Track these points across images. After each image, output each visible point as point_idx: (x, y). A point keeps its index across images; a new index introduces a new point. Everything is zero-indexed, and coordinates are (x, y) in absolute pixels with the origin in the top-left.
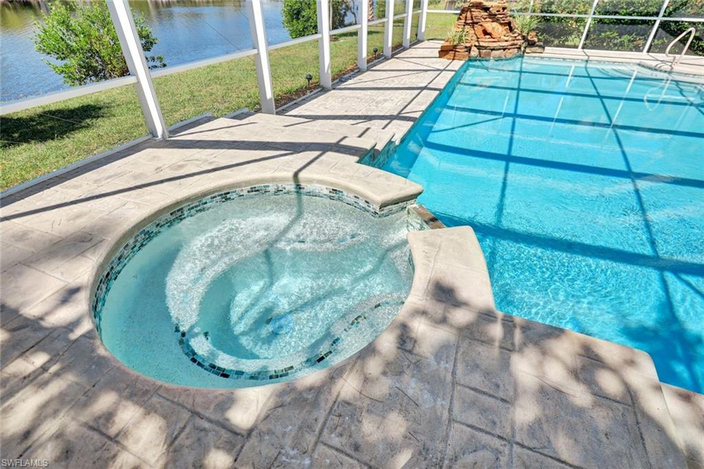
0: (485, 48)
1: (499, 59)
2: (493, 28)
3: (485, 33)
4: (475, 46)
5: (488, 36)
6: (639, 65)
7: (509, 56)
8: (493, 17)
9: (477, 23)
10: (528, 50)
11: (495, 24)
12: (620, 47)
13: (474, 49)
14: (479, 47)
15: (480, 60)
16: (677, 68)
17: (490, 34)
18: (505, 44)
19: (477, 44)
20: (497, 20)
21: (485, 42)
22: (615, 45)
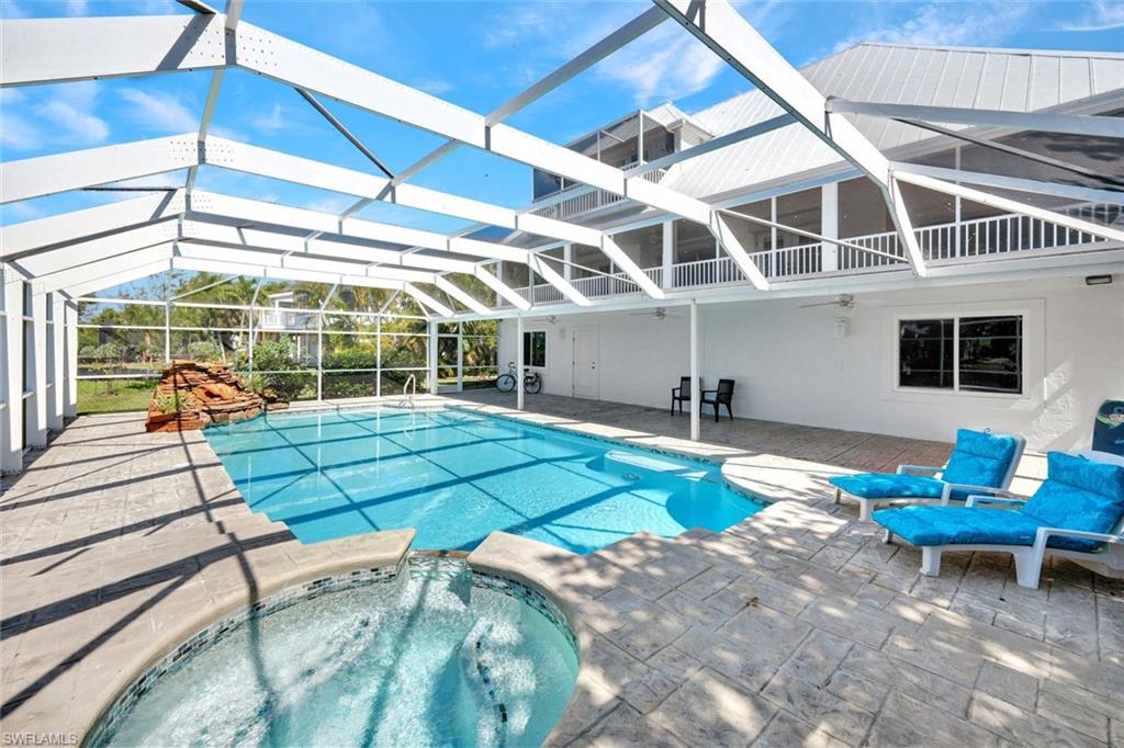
0: (220, 411)
1: (239, 422)
2: (221, 390)
3: (210, 395)
4: (203, 411)
5: (217, 399)
6: (384, 406)
7: (251, 416)
8: (216, 378)
9: (195, 386)
10: (269, 407)
11: (220, 385)
12: (356, 394)
13: (202, 414)
14: (210, 412)
15: (213, 427)
16: (416, 404)
17: (218, 396)
18: (243, 404)
19: (206, 409)
20: (222, 381)
21: (215, 404)
22: (351, 393)
